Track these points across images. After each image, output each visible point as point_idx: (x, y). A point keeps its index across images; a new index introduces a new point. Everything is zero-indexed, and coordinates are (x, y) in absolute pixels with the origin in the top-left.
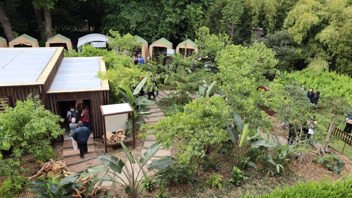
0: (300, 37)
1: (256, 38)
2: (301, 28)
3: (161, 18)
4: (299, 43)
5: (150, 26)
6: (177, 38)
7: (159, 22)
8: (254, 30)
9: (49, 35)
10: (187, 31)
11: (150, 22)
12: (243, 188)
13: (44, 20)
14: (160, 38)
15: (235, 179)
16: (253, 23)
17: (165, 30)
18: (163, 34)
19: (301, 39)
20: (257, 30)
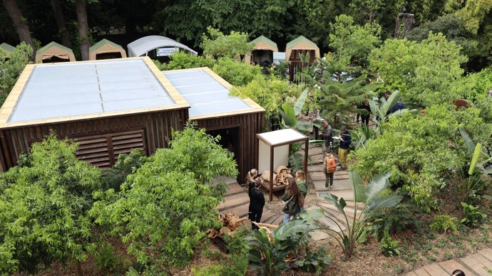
0: (476, 24)
1: (404, 29)
2: (476, 11)
3: (256, 6)
4: (475, 32)
5: (239, 19)
6: (282, 35)
7: (253, 13)
8: (401, 17)
9: (85, 41)
10: (297, 24)
11: (239, 13)
12: (483, 229)
13: (76, 18)
14: (257, 37)
15: (470, 218)
16: (398, 6)
17: (264, 25)
18: (262, 30)
19: (477, 26)
20: (406, 17)
